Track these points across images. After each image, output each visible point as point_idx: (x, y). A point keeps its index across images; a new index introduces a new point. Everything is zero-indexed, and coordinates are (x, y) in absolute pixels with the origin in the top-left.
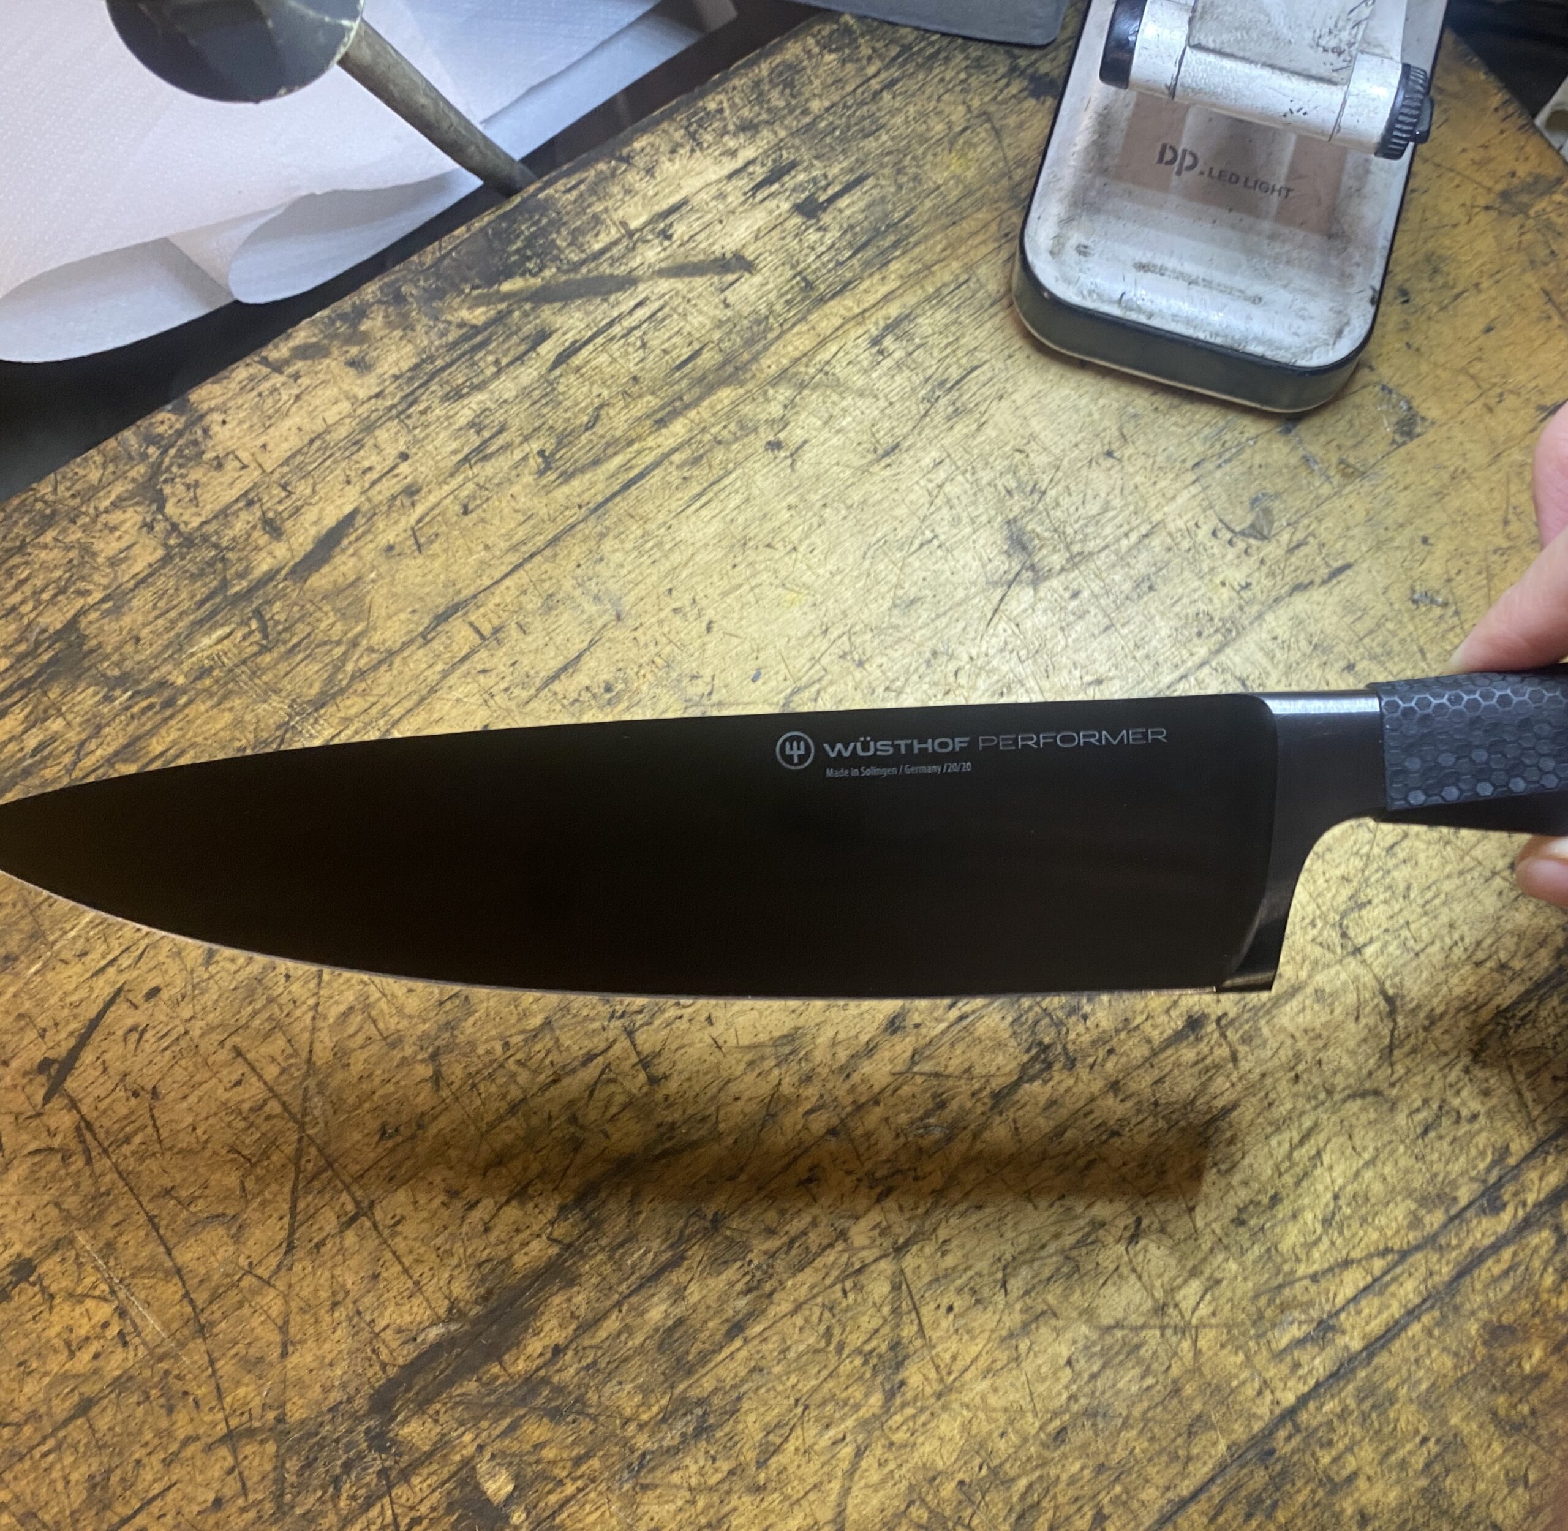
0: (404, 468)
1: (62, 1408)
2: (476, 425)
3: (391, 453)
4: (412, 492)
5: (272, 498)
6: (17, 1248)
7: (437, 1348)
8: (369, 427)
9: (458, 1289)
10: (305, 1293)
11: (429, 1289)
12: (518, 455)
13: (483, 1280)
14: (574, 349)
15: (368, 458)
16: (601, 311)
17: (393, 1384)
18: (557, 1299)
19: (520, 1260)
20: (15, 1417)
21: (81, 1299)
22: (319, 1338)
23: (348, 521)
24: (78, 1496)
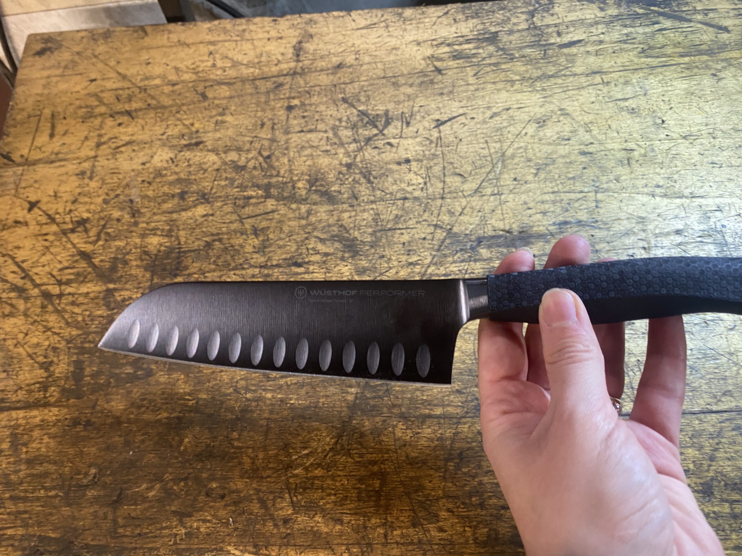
0: (602, 36)
1: (399, 195)
2: (627, 35)
3: (600, 31)
4: (601, 42)
5: (562, 28)
6: (409, 156)
7: (500, 236)
8: (597, 23)
9: (514, 226)
10: (474, 204)
11: (507, 222)
12: (636, 46)
13: (523, 227)
14: (665, 29)
15: (593, 30)
16: (677, 24)
17: (484, 237)
18: (541, 244)
19: (535, 229)
20: (387, 191)
21: (417, 175)
22: (471, 216)
23: (580, 41)
24: (391, 217)
